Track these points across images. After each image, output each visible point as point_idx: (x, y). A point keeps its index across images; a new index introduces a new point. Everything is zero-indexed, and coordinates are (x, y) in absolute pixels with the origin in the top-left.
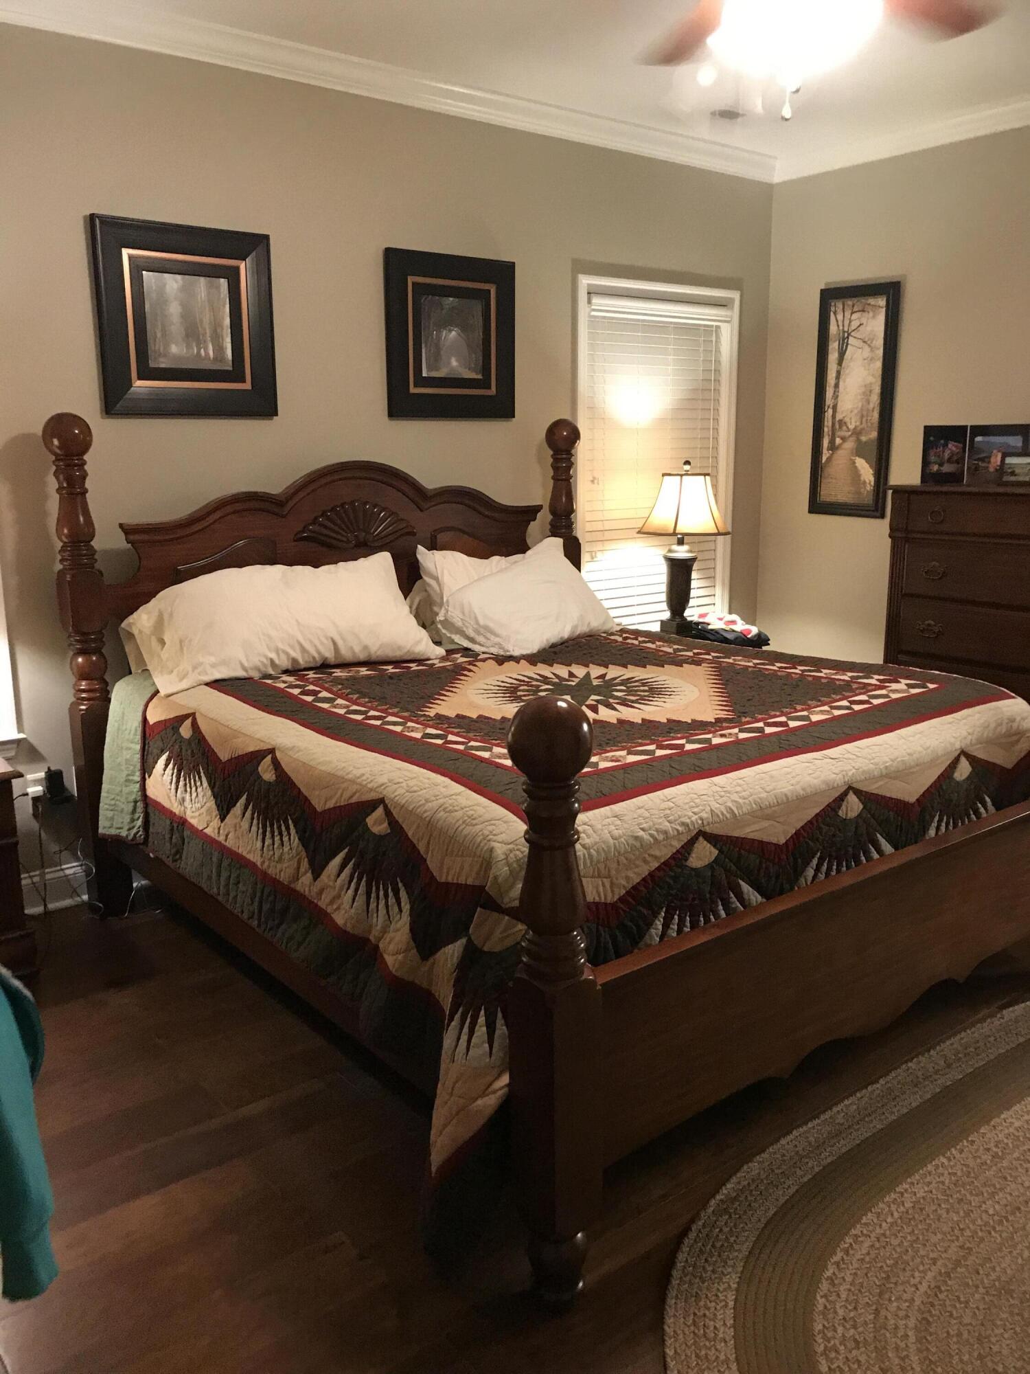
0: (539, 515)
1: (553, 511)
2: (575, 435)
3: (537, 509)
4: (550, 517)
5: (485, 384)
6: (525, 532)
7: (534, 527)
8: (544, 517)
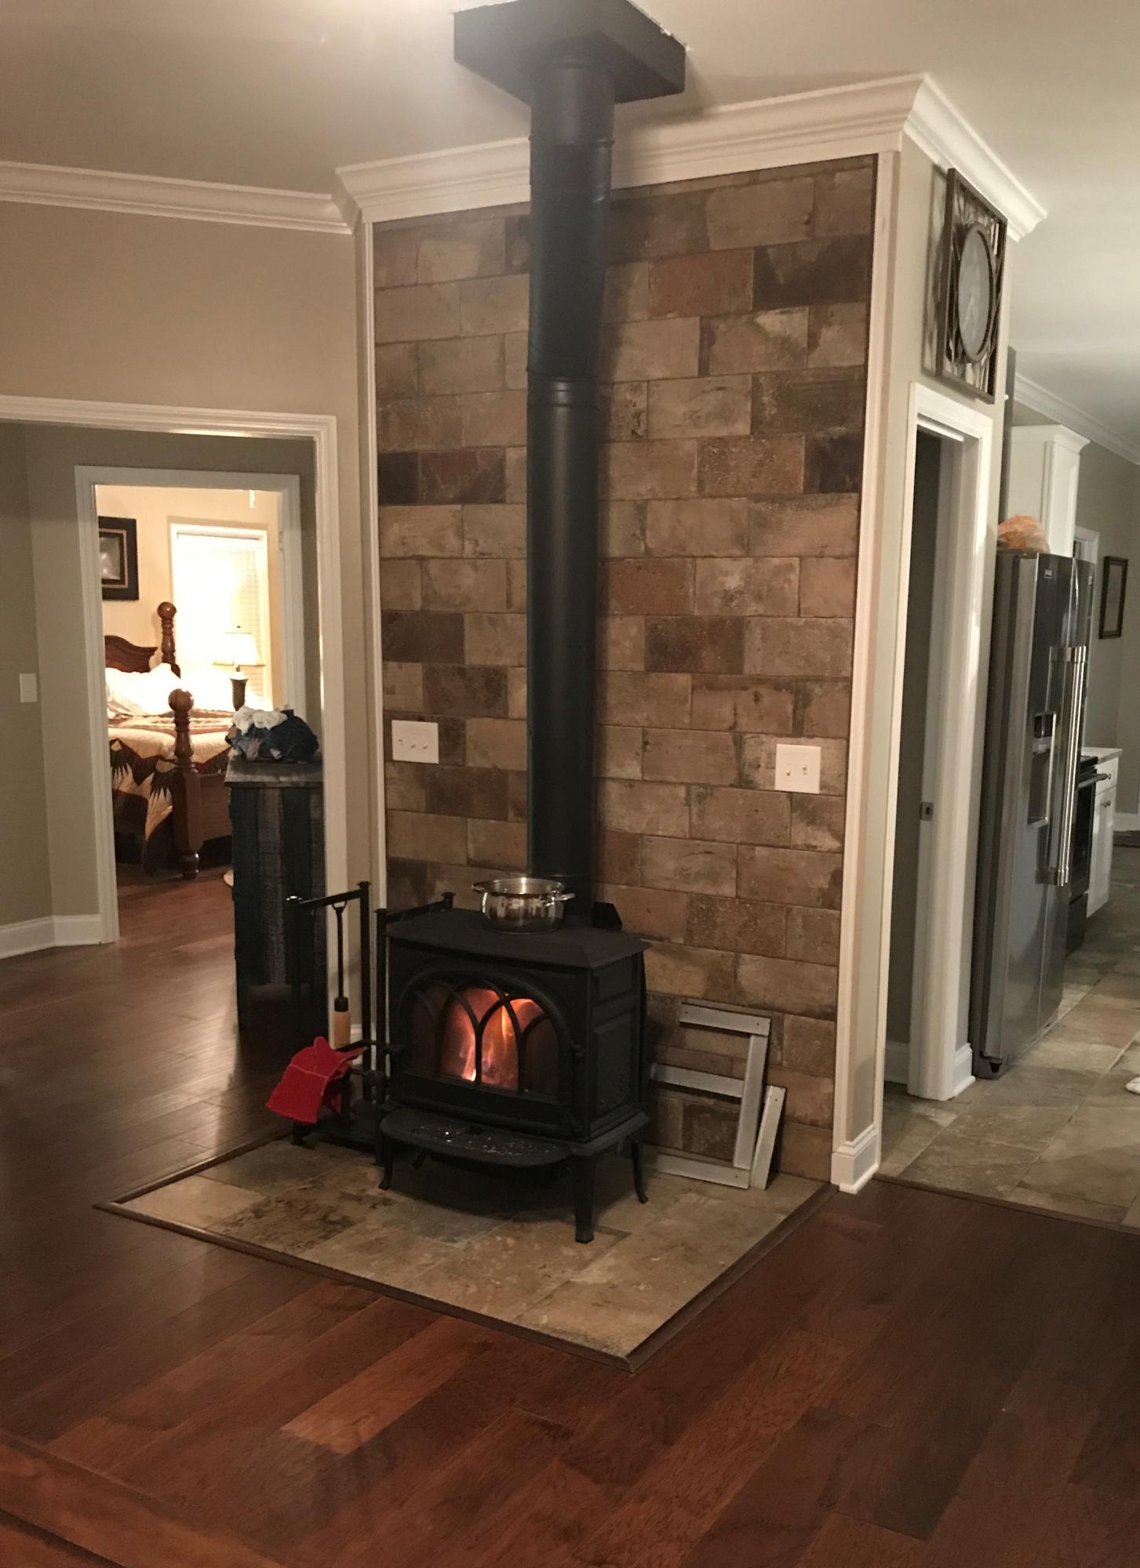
0: (156, 652)
1: (163, 651)
2: (174, 610)
3: (155, 649)
4: (162, 654)
5: (122, 582)
6: (148, 662)
7: (152, 660)
8: (159, 653)
